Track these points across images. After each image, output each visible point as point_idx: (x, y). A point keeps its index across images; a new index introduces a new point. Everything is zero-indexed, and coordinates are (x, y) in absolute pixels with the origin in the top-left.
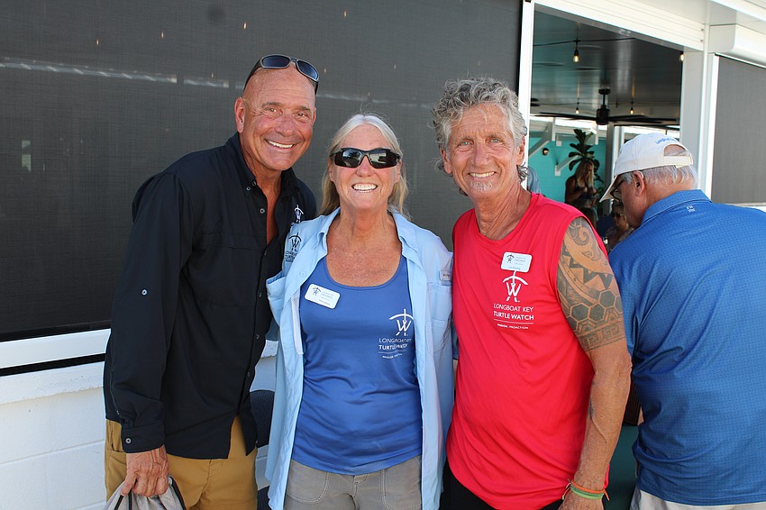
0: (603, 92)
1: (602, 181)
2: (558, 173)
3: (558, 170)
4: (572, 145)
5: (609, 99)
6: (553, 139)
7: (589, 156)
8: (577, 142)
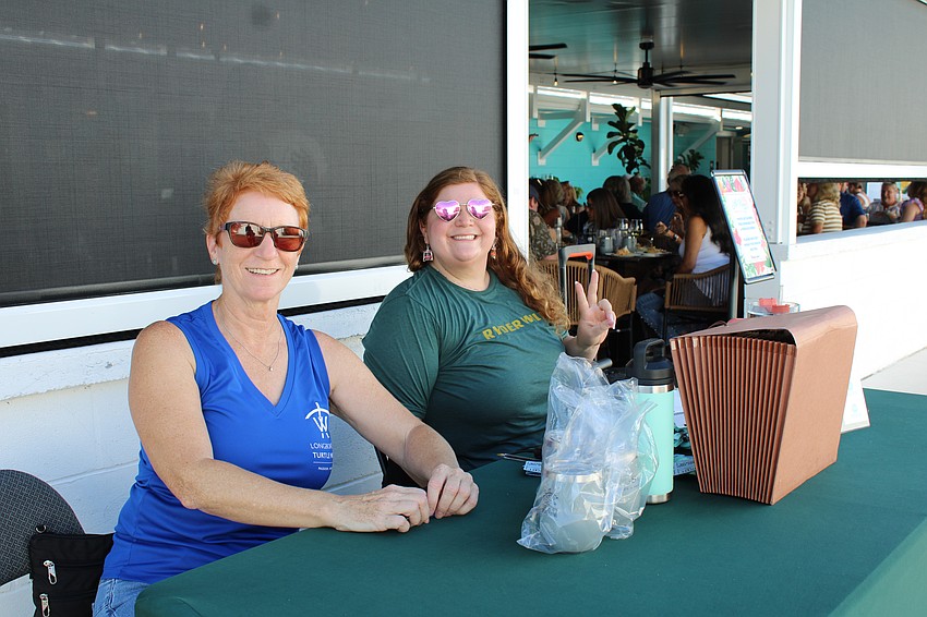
0: (645, 47)
1: (648, 166)
2: (595, 163)
3: (595, 158)
4: (611, 123)
5: (652, 55)
6: (588, 120)
7: (631, 135)
8: (616, 119)
